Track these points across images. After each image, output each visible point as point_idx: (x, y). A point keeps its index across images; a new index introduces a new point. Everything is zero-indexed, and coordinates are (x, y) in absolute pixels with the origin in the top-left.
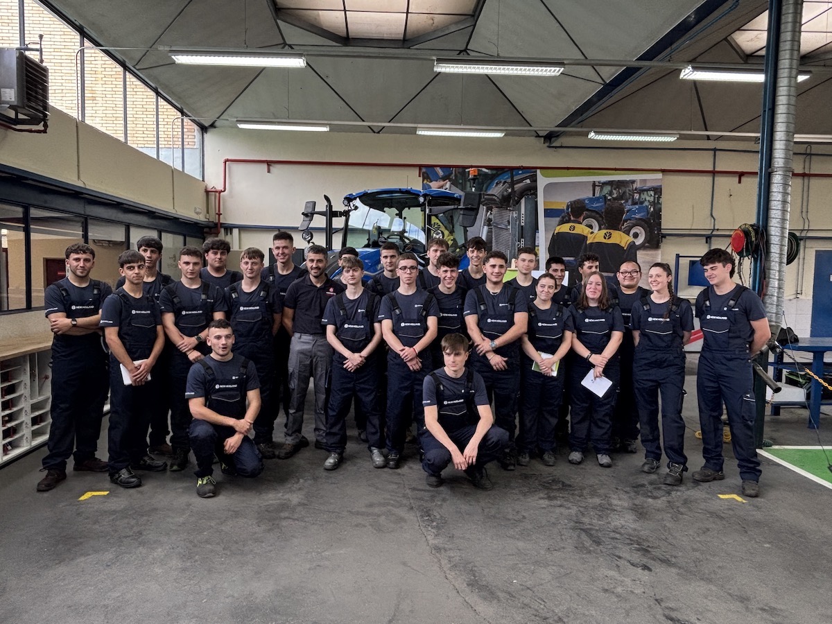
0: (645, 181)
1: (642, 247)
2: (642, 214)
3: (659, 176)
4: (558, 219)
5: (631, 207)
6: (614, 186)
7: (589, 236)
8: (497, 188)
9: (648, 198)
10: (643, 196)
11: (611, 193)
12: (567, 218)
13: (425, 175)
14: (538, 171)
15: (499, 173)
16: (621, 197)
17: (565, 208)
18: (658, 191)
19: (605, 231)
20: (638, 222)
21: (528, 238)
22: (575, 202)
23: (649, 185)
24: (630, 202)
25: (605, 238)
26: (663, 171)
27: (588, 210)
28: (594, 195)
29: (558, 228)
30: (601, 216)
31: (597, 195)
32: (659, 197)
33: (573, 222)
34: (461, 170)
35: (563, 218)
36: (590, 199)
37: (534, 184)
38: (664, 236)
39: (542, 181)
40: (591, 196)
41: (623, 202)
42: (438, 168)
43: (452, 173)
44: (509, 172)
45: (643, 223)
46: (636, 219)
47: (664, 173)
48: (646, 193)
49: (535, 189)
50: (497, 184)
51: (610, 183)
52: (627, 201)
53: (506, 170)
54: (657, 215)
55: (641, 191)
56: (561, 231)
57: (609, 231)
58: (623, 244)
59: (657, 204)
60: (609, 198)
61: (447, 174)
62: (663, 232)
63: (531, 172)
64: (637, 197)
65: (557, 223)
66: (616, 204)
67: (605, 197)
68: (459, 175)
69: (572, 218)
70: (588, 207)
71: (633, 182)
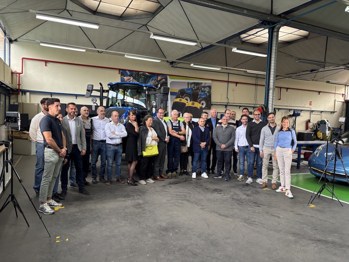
0: (205, 83)
1: (205, 108)
2: (205, 96)
3: (210, 82)
4: (175, 96)
5: (201, 93)
6: (195, 85)
7: (187, 103)
8: (152, 82)
9: (207, 90)
10: (205, 89)
11: (194, 87)
12: (179, 96)
13: (122, 73)
14: (168, 76)
15: (153, 75)
16: (197, 89)
17: (178, 92)
18: (210, 87)
19: (192, 102)
20: (204, 99)
21: (164, 103)
22: (181, 90)
23: (207, 85)
24: (201, 91)
25: (192, 105)
26: (212, 80)
27: (186, 93)
28: (188, 88)
29: (175, 100)
30: (191, 96)
31: (189, 87)
32: (210, 90)
33: (181, 98)
34: (137, 73)
35: (177, 96)
36: (187, 89)
37: (166, 81)
38: (212, 105)
39: (169, 80)
40: (187, 88)
41: (198, 91)
42: (128, 71)
43: (133, 74)
44: (157, 76)
45: (205, 99)
46: (203, 98)
47: (213, 81)
48: (206, 88)
49: (167, 83)
50: (152, 80)
51: (194, 83)
52: (200, 91)
53: (155, 74)
54: (210, 97)
55: (204, 87)
56: (176, 101)
57: (193, 102)
58: (198, 107)
59: (210, 92)
60: (193, 89)
61: (131, 74)
62: (212, 103)
63: (165, 76)
64: (203, 89)
65: (175, 98)
66: (196, 92)
67: (192, 88)
68: (136, 75)
69: (180, 96)
70: (186, 92)
71: (202, 83)
